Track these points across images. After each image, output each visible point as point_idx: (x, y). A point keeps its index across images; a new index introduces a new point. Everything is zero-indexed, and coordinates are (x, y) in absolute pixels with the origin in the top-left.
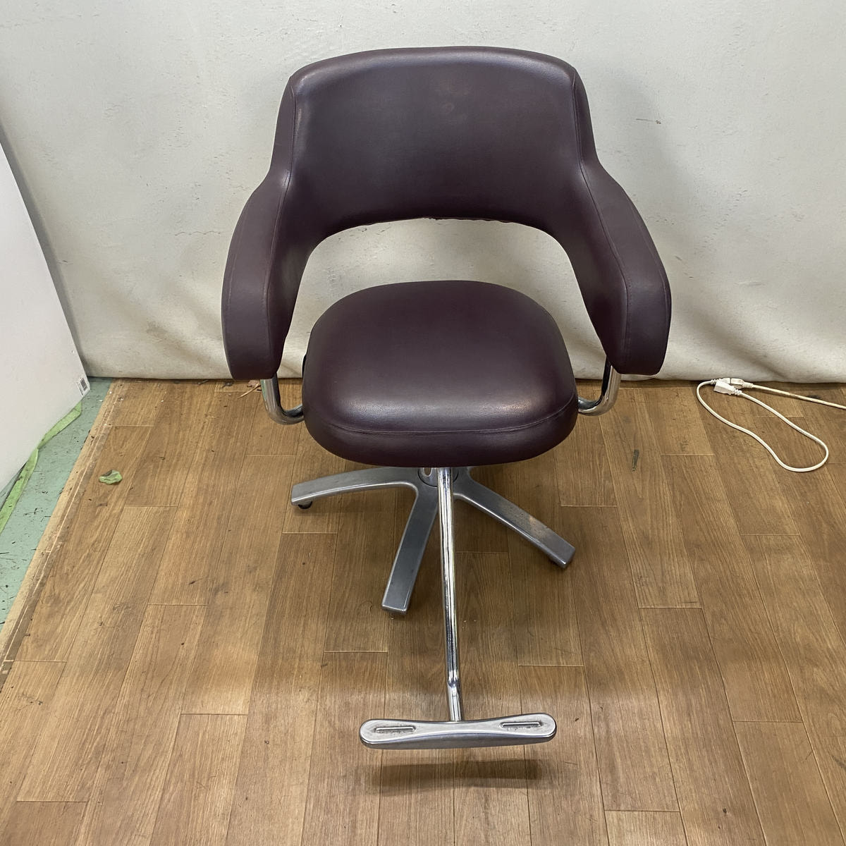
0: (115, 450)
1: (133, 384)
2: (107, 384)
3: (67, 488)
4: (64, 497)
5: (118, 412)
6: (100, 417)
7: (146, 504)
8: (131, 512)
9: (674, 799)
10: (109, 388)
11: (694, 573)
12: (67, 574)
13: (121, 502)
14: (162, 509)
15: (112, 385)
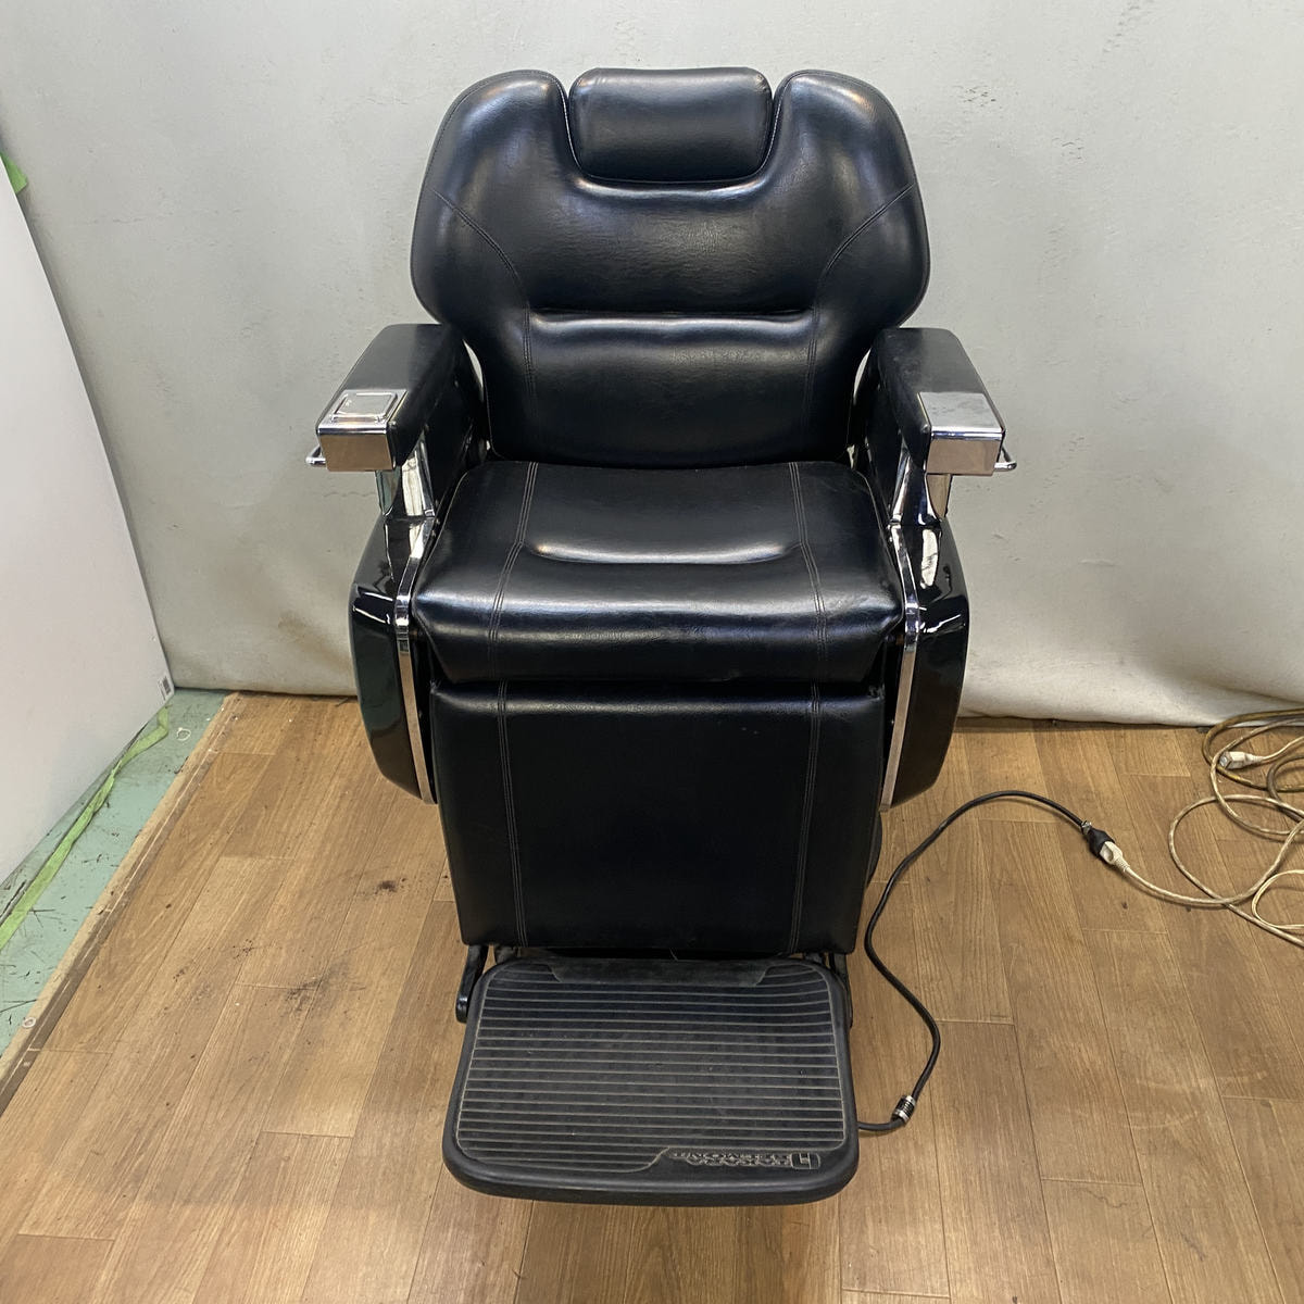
0: (218, 784)
1: (254, 699)
2: (220, 699)
3: (145, 830)
4: (141, 841)
5: (228, 734)
6: (204, 740)
7: (251, 855)
8: (228, 863)
9: (945, 1280)
10: (221, 703)
11: (1008, 979)
12: (130, 942)
13: (216, 851)
14: (270, 863)
15: (227, 699)
